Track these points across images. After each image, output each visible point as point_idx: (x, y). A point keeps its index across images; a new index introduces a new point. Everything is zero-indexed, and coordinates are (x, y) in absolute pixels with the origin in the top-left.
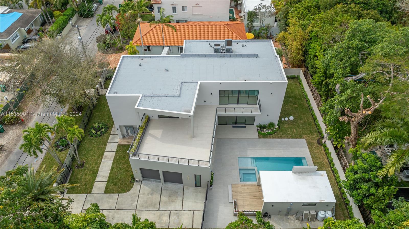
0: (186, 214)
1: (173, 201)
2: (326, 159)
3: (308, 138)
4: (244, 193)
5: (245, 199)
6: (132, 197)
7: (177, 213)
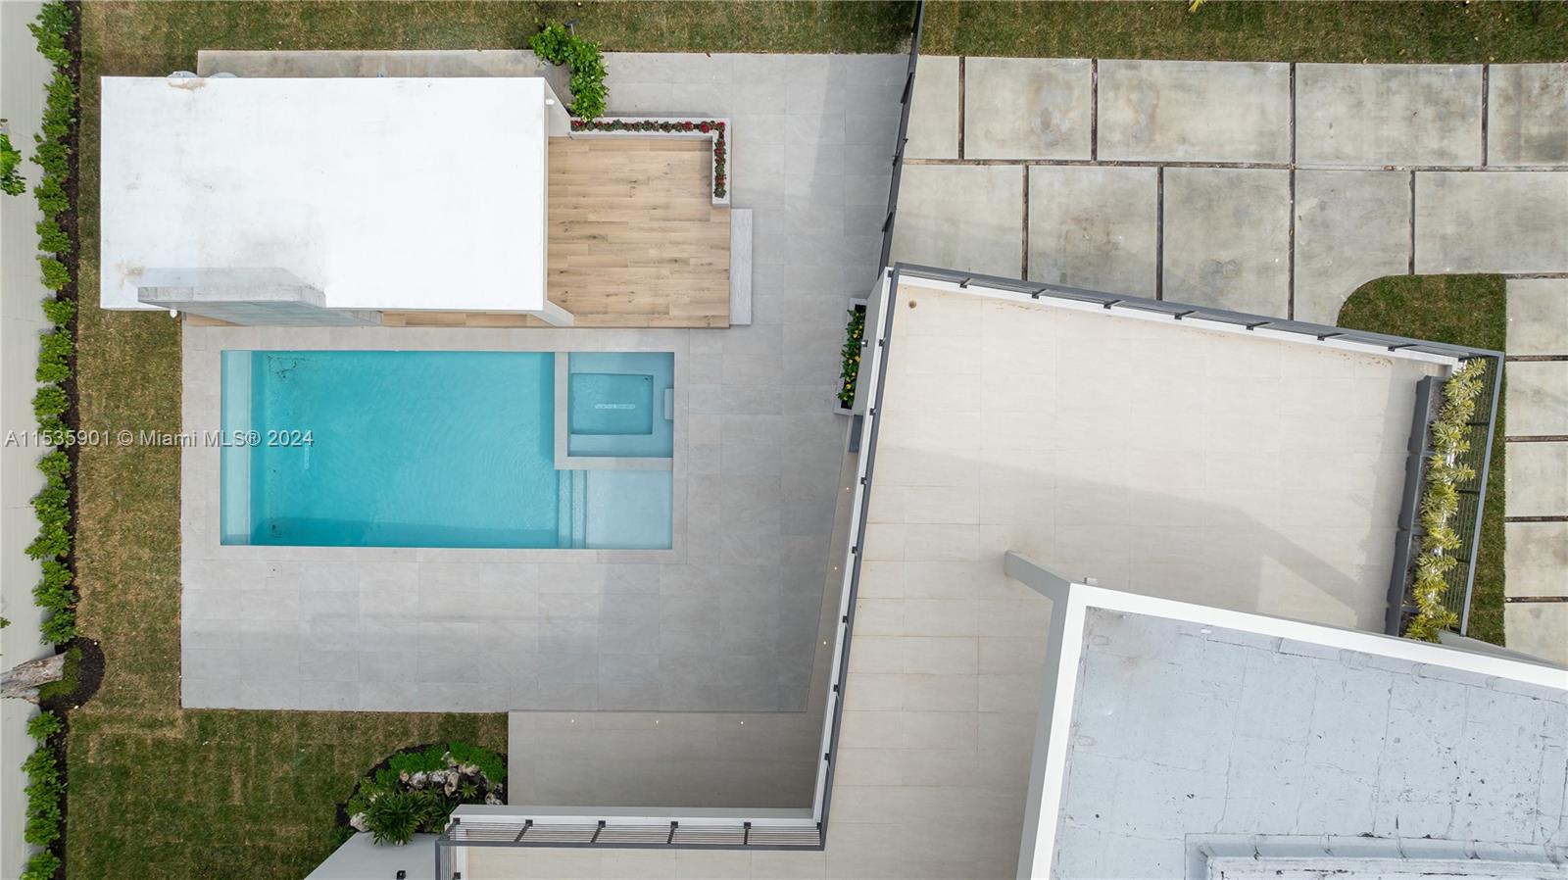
0: (1003, 143)
1: (1084, 221)
2: (83, 523)
3: (160, 716)
4: (661, 261)
5: (655, 225)
6: (1330, 248)
7: (1053, 144)
